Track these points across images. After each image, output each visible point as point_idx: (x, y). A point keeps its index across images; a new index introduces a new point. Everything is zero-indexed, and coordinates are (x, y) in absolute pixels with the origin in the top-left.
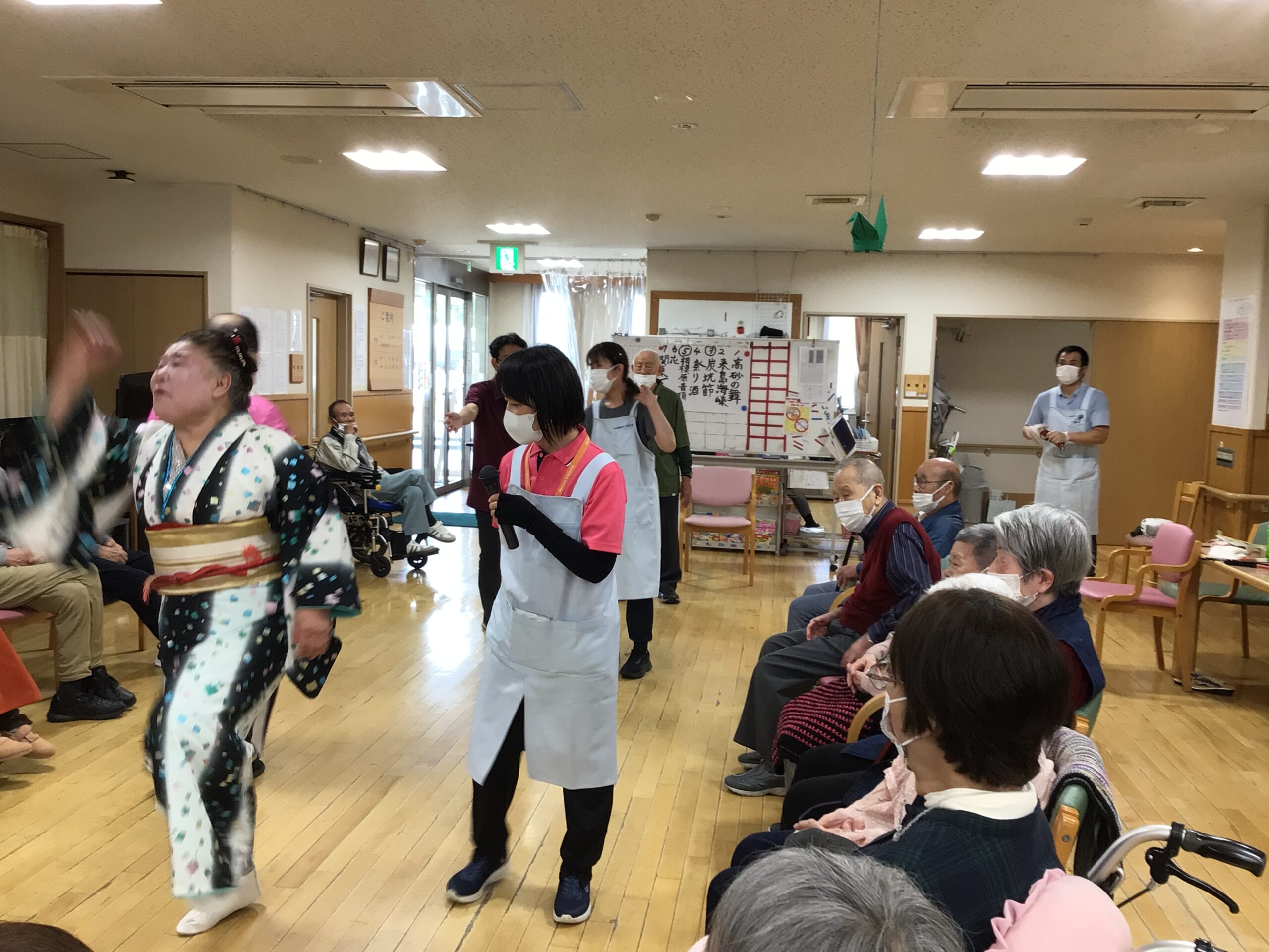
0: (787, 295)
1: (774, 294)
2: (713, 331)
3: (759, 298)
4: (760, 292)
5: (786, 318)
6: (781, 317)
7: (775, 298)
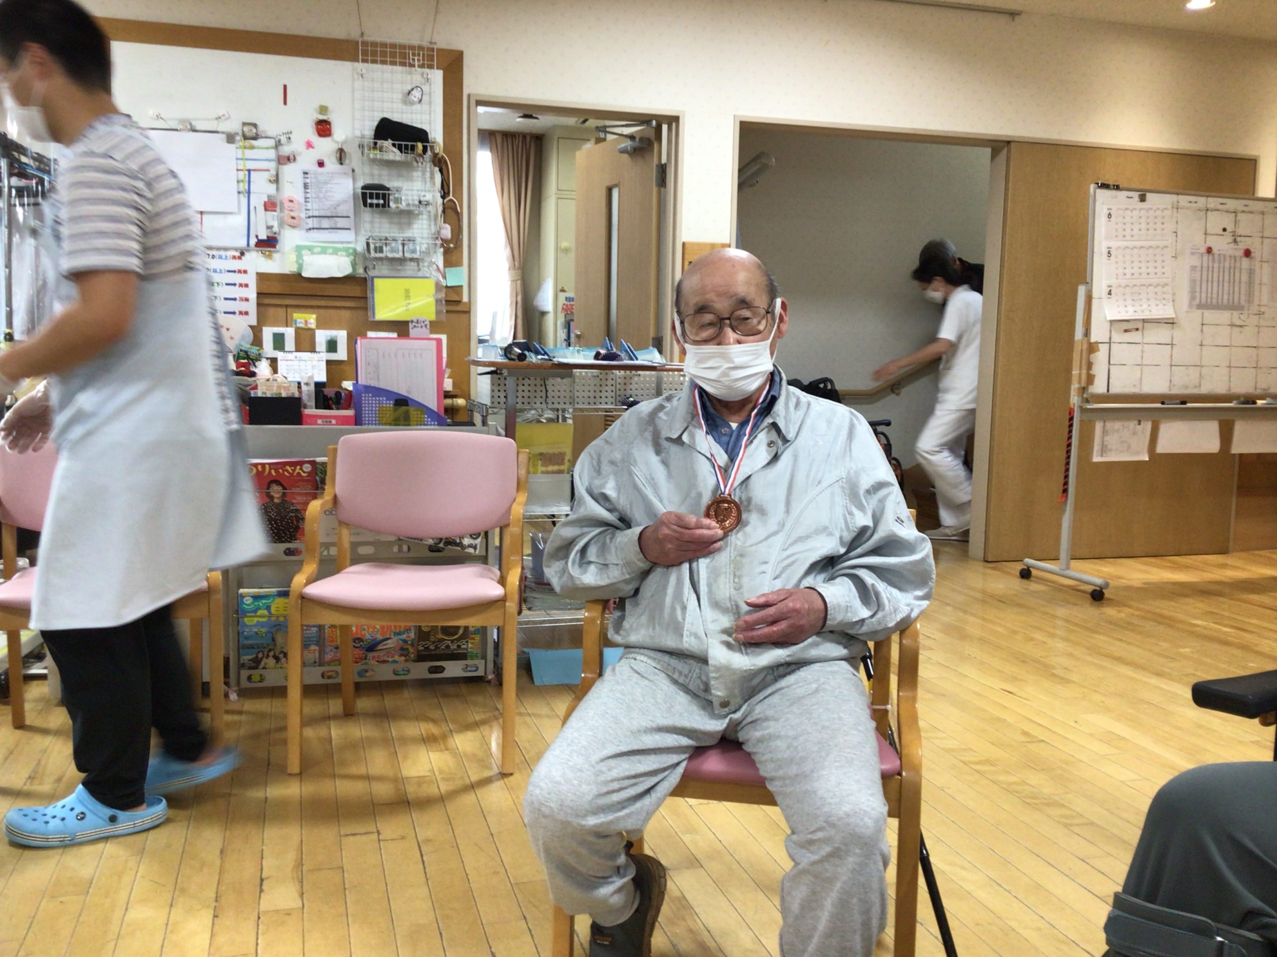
0: (433, 50)
1: (403, 47)
2: (255, 126)
3: (365, 53)
4: (366, 38)
5: (430, 103)
6: (420, 101)
7: (404, 56)
